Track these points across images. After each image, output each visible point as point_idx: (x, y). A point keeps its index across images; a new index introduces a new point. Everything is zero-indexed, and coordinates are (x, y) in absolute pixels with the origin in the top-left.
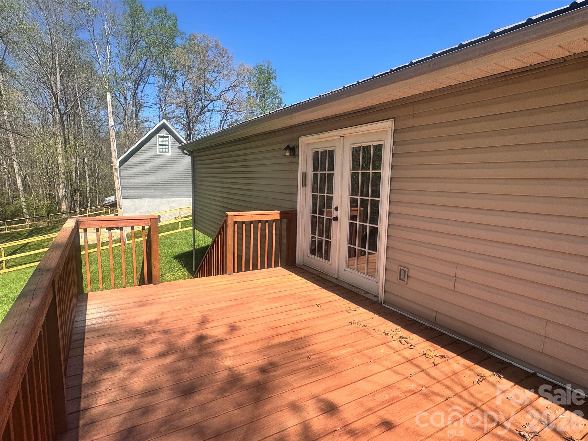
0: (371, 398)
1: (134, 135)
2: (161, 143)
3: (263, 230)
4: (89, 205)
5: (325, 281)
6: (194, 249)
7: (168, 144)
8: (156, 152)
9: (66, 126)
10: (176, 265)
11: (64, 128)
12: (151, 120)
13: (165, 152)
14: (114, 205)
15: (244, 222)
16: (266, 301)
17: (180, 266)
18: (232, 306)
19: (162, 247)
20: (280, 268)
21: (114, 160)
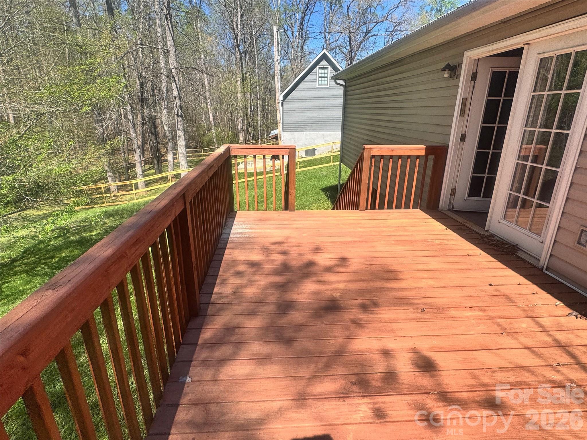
0: (489, 373)
1: (298, 69)
2: (320, 75)
3: (404, 166)
4: (260, 137)
5: (470, 232)
6: (339, 183)
7: (327, 76)
8: (315, 85)
9: (244, 65)
10: (323, 197)
11: (242, 67)
12: (315, 52)
13: (324, 85)
14: (276, 137)
15: (382, 157)
16: (393, 242)
17: (326, 198)
18: (356, 241)
19: (313, 179)
20: (418, 210)
21: (277, 94)
